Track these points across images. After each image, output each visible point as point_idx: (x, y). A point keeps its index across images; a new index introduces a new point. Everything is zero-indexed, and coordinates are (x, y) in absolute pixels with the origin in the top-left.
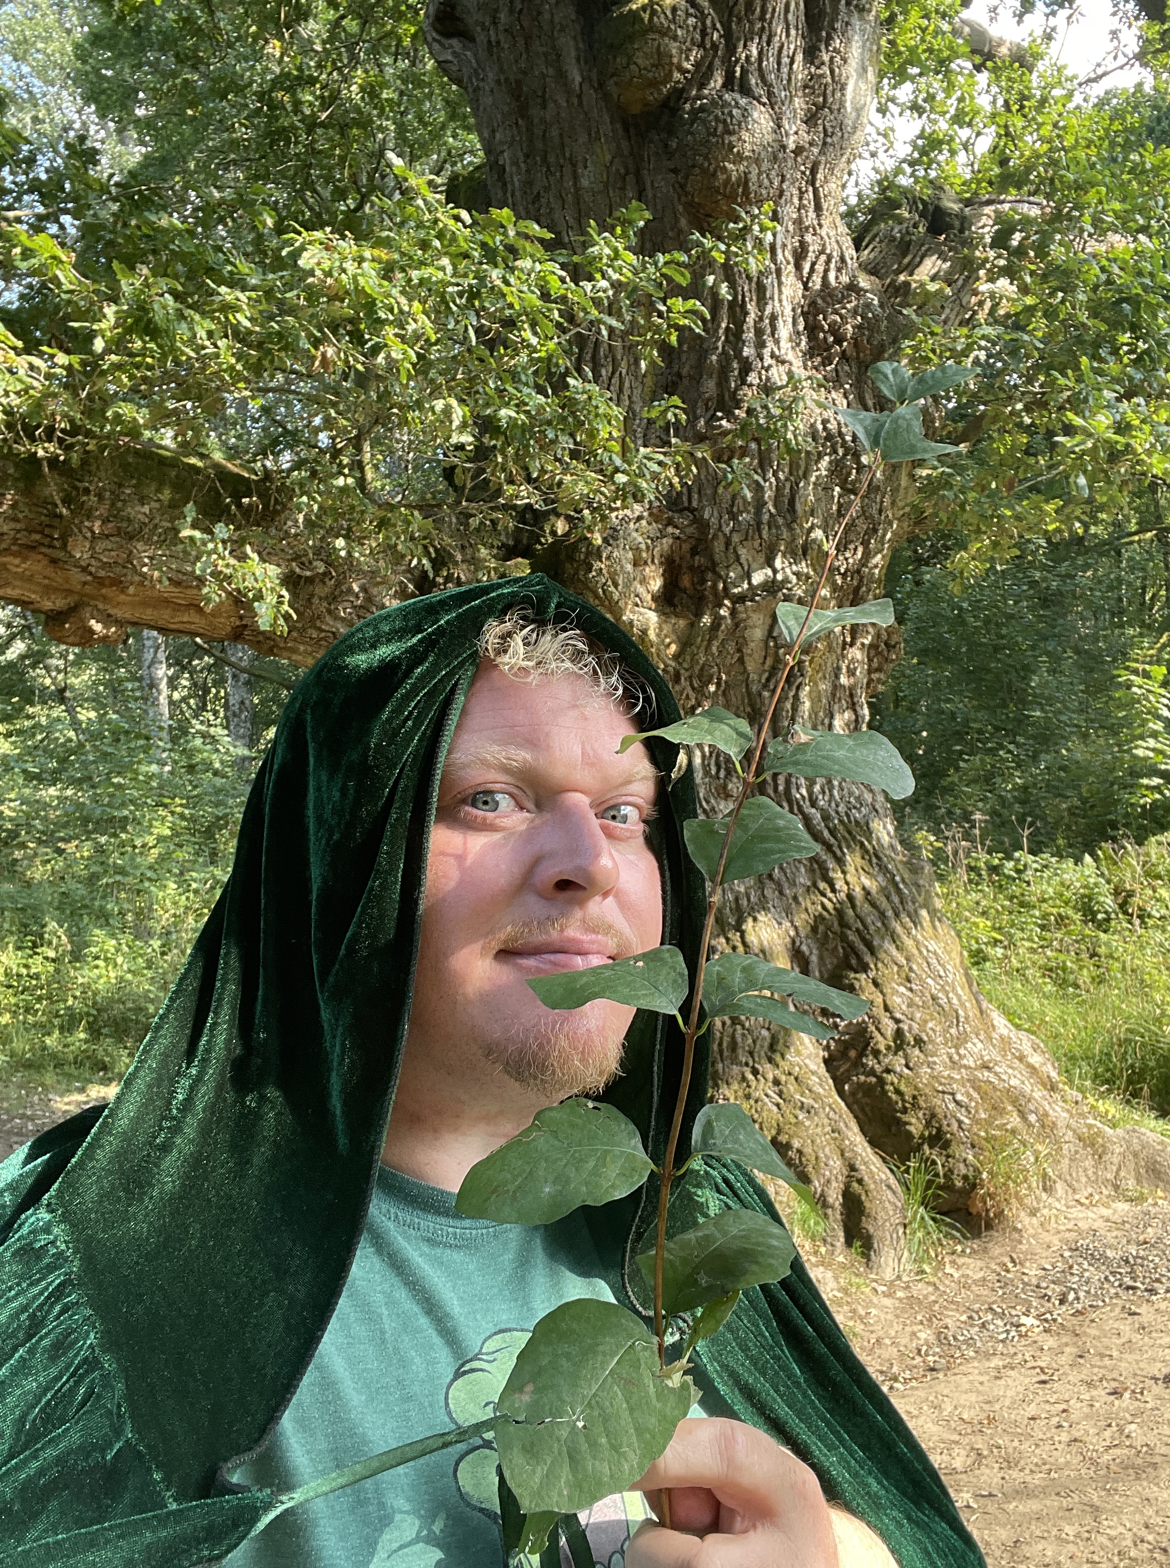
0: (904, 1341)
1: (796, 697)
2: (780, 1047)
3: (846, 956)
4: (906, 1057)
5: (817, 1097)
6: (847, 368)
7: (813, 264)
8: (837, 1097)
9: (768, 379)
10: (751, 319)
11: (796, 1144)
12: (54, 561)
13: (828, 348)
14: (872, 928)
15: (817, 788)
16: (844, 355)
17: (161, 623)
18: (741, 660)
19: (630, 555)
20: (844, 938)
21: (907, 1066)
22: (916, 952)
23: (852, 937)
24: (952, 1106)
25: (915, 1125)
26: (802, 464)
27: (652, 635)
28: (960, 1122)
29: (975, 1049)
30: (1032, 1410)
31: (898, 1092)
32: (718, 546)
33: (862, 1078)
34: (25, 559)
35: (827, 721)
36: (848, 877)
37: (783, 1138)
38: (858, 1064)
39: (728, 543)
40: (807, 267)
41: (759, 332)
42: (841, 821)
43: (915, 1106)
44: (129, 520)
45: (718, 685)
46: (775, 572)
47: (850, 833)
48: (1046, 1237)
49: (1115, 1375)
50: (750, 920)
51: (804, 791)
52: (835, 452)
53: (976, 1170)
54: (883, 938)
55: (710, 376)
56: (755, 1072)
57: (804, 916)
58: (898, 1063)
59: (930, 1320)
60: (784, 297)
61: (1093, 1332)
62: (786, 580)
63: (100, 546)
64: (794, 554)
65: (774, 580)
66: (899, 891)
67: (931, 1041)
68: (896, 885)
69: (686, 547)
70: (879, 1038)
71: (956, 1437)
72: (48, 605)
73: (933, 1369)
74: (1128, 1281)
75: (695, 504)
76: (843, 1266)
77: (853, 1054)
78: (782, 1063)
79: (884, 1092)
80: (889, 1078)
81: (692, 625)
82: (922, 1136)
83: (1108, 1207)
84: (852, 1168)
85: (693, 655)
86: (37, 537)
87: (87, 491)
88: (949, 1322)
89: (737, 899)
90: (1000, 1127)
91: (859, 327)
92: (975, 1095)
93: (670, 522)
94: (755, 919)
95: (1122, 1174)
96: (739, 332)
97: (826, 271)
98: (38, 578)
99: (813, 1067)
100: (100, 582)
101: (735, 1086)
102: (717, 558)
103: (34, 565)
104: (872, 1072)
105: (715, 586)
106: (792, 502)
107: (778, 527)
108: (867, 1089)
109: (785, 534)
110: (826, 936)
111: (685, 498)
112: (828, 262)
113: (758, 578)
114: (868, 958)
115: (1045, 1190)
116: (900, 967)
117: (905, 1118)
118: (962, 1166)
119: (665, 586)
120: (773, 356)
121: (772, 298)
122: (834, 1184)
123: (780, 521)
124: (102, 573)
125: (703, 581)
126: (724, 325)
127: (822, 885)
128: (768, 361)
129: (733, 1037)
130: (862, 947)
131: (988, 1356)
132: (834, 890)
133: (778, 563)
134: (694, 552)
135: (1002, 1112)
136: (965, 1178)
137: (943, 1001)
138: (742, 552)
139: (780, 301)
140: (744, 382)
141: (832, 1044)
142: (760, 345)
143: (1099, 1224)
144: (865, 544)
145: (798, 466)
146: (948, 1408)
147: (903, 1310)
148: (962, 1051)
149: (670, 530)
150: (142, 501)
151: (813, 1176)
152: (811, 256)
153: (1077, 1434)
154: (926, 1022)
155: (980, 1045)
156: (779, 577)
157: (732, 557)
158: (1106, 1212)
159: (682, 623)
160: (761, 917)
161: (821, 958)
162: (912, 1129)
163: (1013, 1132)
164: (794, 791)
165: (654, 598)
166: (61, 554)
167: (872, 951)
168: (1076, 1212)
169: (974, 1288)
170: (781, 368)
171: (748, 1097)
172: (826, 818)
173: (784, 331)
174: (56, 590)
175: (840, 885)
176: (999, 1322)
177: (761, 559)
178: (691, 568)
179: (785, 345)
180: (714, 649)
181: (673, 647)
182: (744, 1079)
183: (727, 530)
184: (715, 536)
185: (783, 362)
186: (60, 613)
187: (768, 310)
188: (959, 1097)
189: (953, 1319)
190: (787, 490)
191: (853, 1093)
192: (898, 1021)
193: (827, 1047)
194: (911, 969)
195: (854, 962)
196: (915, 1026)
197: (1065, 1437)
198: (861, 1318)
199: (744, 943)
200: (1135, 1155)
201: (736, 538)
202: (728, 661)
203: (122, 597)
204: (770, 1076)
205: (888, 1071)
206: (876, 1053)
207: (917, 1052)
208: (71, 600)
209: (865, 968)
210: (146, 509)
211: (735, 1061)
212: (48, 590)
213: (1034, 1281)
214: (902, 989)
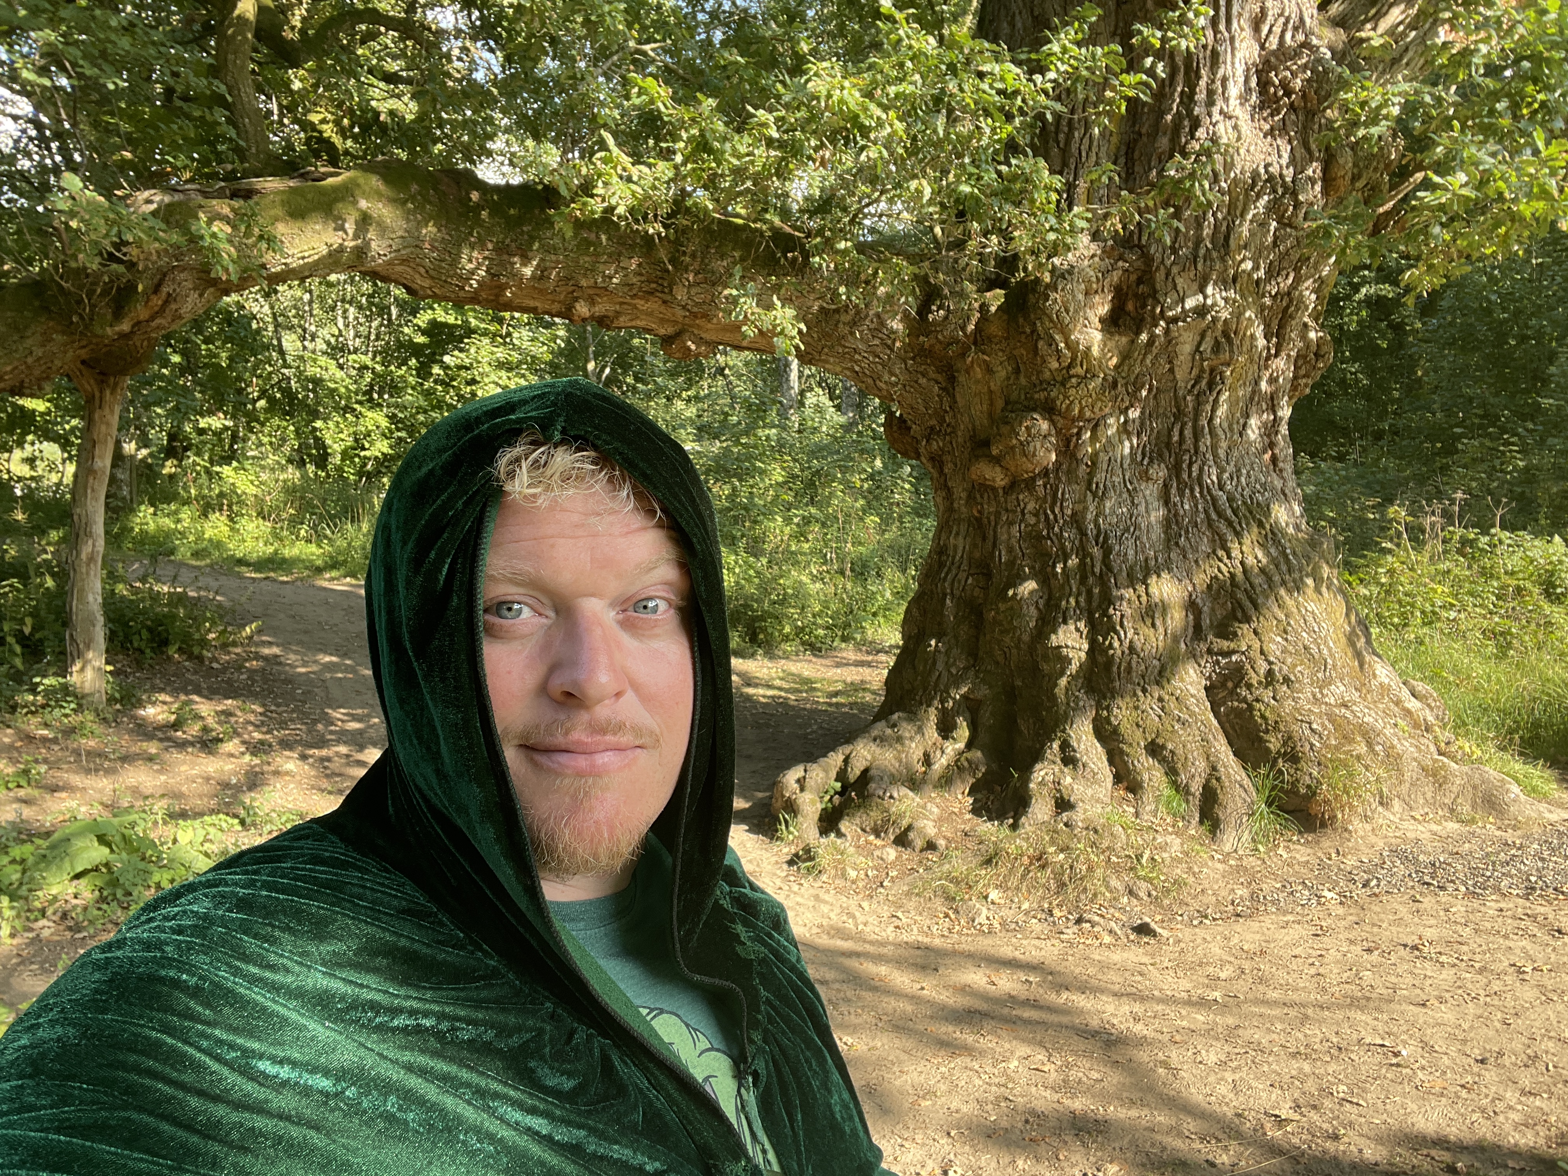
0: (1224, 893)
1: (1216, 401)
2: (1167, 673)
3: (1233, 610)
4: (1274, 691)
5: (1192, 714)
6: (1293, 117)
7: (1272, 26)
8: (1211, 716)
9: (1214, 133)
10: (1203, 83)
11: (1170, 746)
12: (665, 302)
13: (1278, 100)
14: (1258, 590)
15: (1226, 476)
16: (1292, 107)
17: (736, 343)
18: (1171, 370)
19: (1083, 286)
20: (1233, 595)
21: (1274, 698)
22: (1295, 610)
23: (1240, 595)
24: (1307, 732)
25: (1274, 743)
26: (1240, 205)
27: (1095, 351)
28: (1312, 745)
29: (1338, 690)
30: (1297, 952)
31: (1263, 717)
32: (1160, 276)
33: (1236, 704)
34: (647, 301)
35: (1242, 421)
36: (1244, 548)
37: (1160, 741)
38: (1233, 693)
39: (1168, 274)
40: (1265, 30)
41: (1211, 93)
42: (1244, 503)
43: (1276, 728)
44: (713, 272)
45: (1150, 390)
46: (1205, 297)
47: (1251, 513)
48: (1373, 839)
49: (1376, 939)
50: (1154, 577)
51: (1214, 478)
52: (1275, 191)
53: (1318, 782)
54: (1267, 598)
55: (1165, 133)
56: (1144, 691)
57: (1202, 576)
58: (1267, 695)
59: (1250, 883)
60: (1237, 61)
61: (1377, 909)
62: (1215, 304)
63: (693, 291)
64: (1225, 282)
65: (1204, 305)
66: (1287, 561)
67: (1299, 682)
68: (1286, 556)
69: (1133, 277)
70: (1253, 675)
71: (1232, 959)
72: (662, 332)
73: (1238, 915)
74: (1427, 879)
75: (1144, 242)
76: (1192, 837)
77: (1230, 684)
78: (1166, 686)
79: (1252, 716)
80: (1258, 705)
81: (1133, 342)
82: (1278, 752)
83: (1440, 824)
84: (1214, 768)
85: (1130, 366)
86: (654, 286)
87: (684, 253)
88: (1264, 886)
89: (1146, 560)
90: (1346, 753)
91: (1309, 81)
92: (1330, 726)
93: (1121, 258)
94: (1159, 576)
95: (1459, 801)
96: (1193, 93)
97: (1283, 32)
98: (656, 313)
99: (1193, 691)
100: (695, 315)
101: (1128, 699)
102: (1158, 287)
103: (652, 305)
104: (1245, 700)
105: (1154, 309)
106: (1227, 238)
107: (1212, 260)
108: (1238, 712)
109: (1218, 266)
110: (1218, 592)
111: (1136, 237)
112: (1286, 24)
113: (1190, 303)
114: (1252, 612)
115: (1381, 803)
116: (1279, 621)
117: (1266, 737)
118: (1307, 778)
119: (1113, 311)
120: (1221, 112)
121: (1225, 63)
122: (1197, 778)
123: (1215, 254)
124: (695, 310)
125: (1144, 306)
126: (1179, 89)
127: (1221, 553)
128: (1216, 117)
129: (1129, 663)
130: (1248, 604)
131: (1285, 913)
132: (1229, 557)
133: (1209, 290)
134: (1140, 281)
135: (1352, 741)
136: (1309, 787)
137: (1314, 650)
138: (1180, 281)
139: (1233, 63)
140: (1193, 138)
141: (1214, 675)
142: (1210, 102)
143: (1425, 836)
144: (1297, 270)
145: (1236, 207)
146: (1235, 940)
147: (1231, 873)
148: (1325, 691)
149: (1120, 263)
150: (722, 257)
151: (1181, 771)
152: (1270, 19)
153: (1321, 971)
154: (1295, 666)
155: (1342, 688)
156: (1209, 302)
157: (1170, 284)
158: (1434, 827)
159: (1124, 340)
160: (1165, 575)
161: (1213, 610)
162: (1271, 746)
163: (1359, 758)
164: (1205, 477)
165: (1101, 321)
166: (668, 298)
167: (1256, 607)
168: (1408, 825)
169: (1296, 867)
170: (1229, 123)
171: (1136, 708)
172: (1231, 499)
173: (1234, 90)
174: (668, 321)
175: (1235, 553)
176: (1307, 893)
177: (1195, 286)
178: (1136, 295)
179: (1234, 102)
180: (1148, 361)
181: (1115, 361)
182: (1135, 694)
183: (1168, 263)
184: (1158, 268)
185: (1230, 118)
186: (670, 337)
187: (1220, 73)
188: (1314, 726)
189: (1268, 886)
190: (1224, 228)
191: (1227, 715)
192: (1270, 663)
193: (1209, 678)
194: (1289, 624)
195: (1239, 615)
196: (1285, 668)
197: (1313, 971)
198: (1194, 874)
199: (1147, 594)
200: (1475, 787)
201: (1175, 270)
202: (1159, 372)
203: (709, 326)
204: (1156, 695)
205: (1257, 700)
206: (1249, 686)
207: (1285, 688)
208: (677, 328)
209: (1248, 620)
210: (725, 263)
211: (1130, 681)
212: (662, 321)
213: (1348, 869)
214: (1279, 639)
